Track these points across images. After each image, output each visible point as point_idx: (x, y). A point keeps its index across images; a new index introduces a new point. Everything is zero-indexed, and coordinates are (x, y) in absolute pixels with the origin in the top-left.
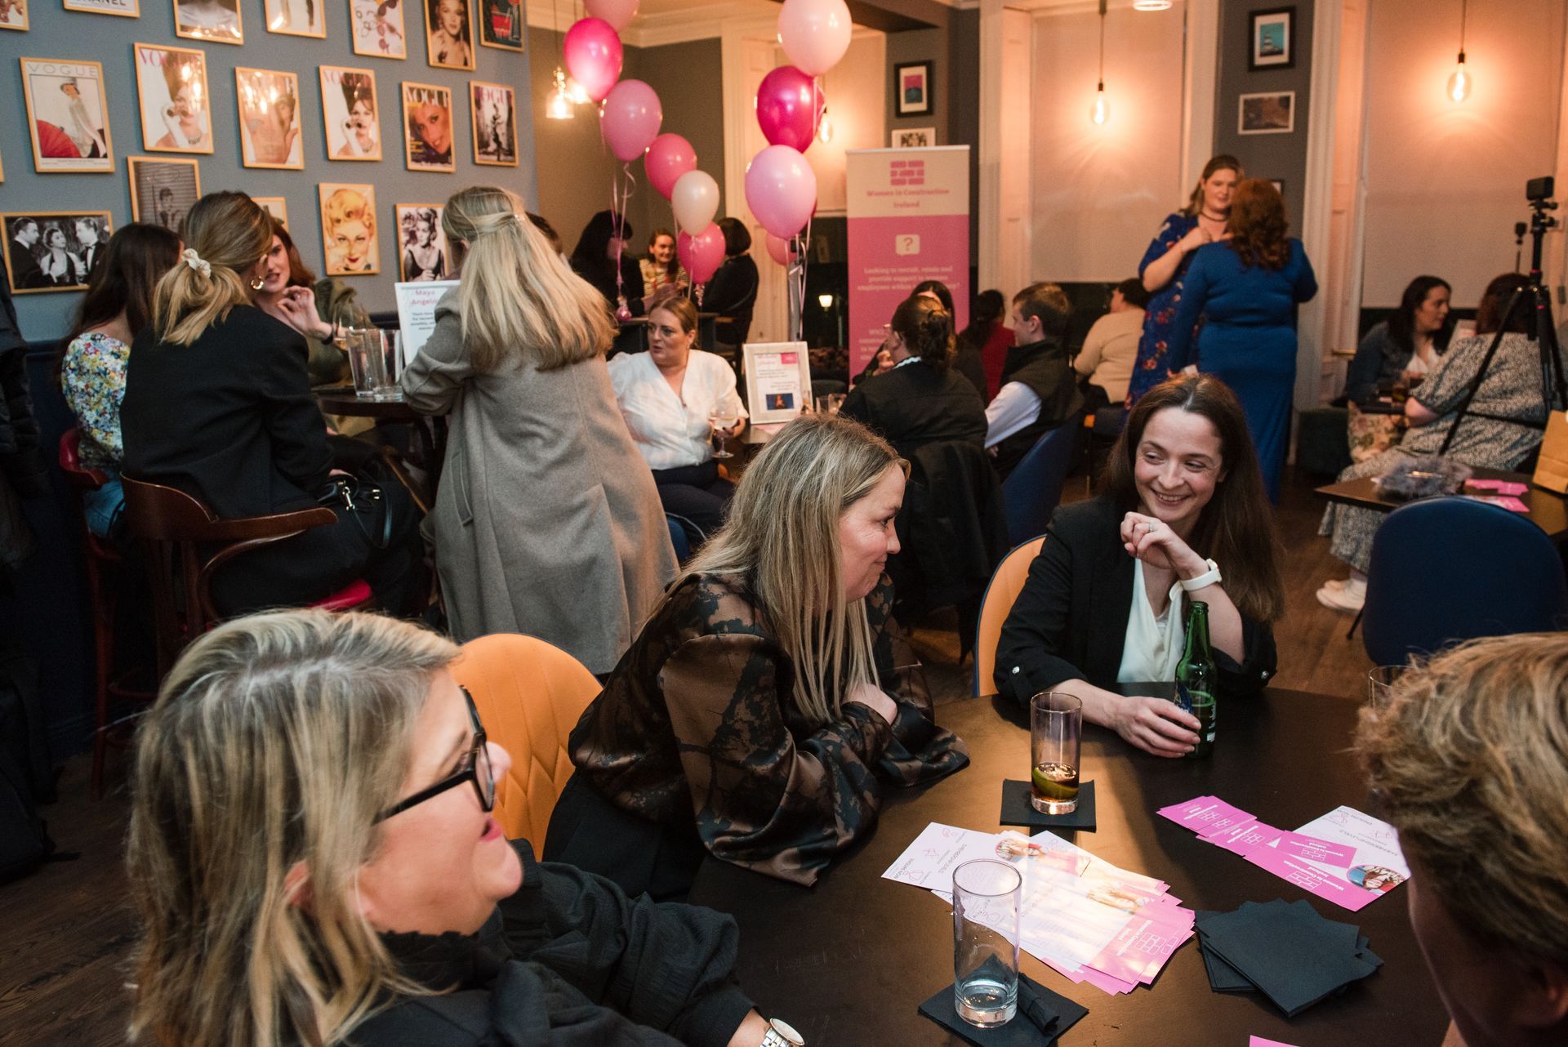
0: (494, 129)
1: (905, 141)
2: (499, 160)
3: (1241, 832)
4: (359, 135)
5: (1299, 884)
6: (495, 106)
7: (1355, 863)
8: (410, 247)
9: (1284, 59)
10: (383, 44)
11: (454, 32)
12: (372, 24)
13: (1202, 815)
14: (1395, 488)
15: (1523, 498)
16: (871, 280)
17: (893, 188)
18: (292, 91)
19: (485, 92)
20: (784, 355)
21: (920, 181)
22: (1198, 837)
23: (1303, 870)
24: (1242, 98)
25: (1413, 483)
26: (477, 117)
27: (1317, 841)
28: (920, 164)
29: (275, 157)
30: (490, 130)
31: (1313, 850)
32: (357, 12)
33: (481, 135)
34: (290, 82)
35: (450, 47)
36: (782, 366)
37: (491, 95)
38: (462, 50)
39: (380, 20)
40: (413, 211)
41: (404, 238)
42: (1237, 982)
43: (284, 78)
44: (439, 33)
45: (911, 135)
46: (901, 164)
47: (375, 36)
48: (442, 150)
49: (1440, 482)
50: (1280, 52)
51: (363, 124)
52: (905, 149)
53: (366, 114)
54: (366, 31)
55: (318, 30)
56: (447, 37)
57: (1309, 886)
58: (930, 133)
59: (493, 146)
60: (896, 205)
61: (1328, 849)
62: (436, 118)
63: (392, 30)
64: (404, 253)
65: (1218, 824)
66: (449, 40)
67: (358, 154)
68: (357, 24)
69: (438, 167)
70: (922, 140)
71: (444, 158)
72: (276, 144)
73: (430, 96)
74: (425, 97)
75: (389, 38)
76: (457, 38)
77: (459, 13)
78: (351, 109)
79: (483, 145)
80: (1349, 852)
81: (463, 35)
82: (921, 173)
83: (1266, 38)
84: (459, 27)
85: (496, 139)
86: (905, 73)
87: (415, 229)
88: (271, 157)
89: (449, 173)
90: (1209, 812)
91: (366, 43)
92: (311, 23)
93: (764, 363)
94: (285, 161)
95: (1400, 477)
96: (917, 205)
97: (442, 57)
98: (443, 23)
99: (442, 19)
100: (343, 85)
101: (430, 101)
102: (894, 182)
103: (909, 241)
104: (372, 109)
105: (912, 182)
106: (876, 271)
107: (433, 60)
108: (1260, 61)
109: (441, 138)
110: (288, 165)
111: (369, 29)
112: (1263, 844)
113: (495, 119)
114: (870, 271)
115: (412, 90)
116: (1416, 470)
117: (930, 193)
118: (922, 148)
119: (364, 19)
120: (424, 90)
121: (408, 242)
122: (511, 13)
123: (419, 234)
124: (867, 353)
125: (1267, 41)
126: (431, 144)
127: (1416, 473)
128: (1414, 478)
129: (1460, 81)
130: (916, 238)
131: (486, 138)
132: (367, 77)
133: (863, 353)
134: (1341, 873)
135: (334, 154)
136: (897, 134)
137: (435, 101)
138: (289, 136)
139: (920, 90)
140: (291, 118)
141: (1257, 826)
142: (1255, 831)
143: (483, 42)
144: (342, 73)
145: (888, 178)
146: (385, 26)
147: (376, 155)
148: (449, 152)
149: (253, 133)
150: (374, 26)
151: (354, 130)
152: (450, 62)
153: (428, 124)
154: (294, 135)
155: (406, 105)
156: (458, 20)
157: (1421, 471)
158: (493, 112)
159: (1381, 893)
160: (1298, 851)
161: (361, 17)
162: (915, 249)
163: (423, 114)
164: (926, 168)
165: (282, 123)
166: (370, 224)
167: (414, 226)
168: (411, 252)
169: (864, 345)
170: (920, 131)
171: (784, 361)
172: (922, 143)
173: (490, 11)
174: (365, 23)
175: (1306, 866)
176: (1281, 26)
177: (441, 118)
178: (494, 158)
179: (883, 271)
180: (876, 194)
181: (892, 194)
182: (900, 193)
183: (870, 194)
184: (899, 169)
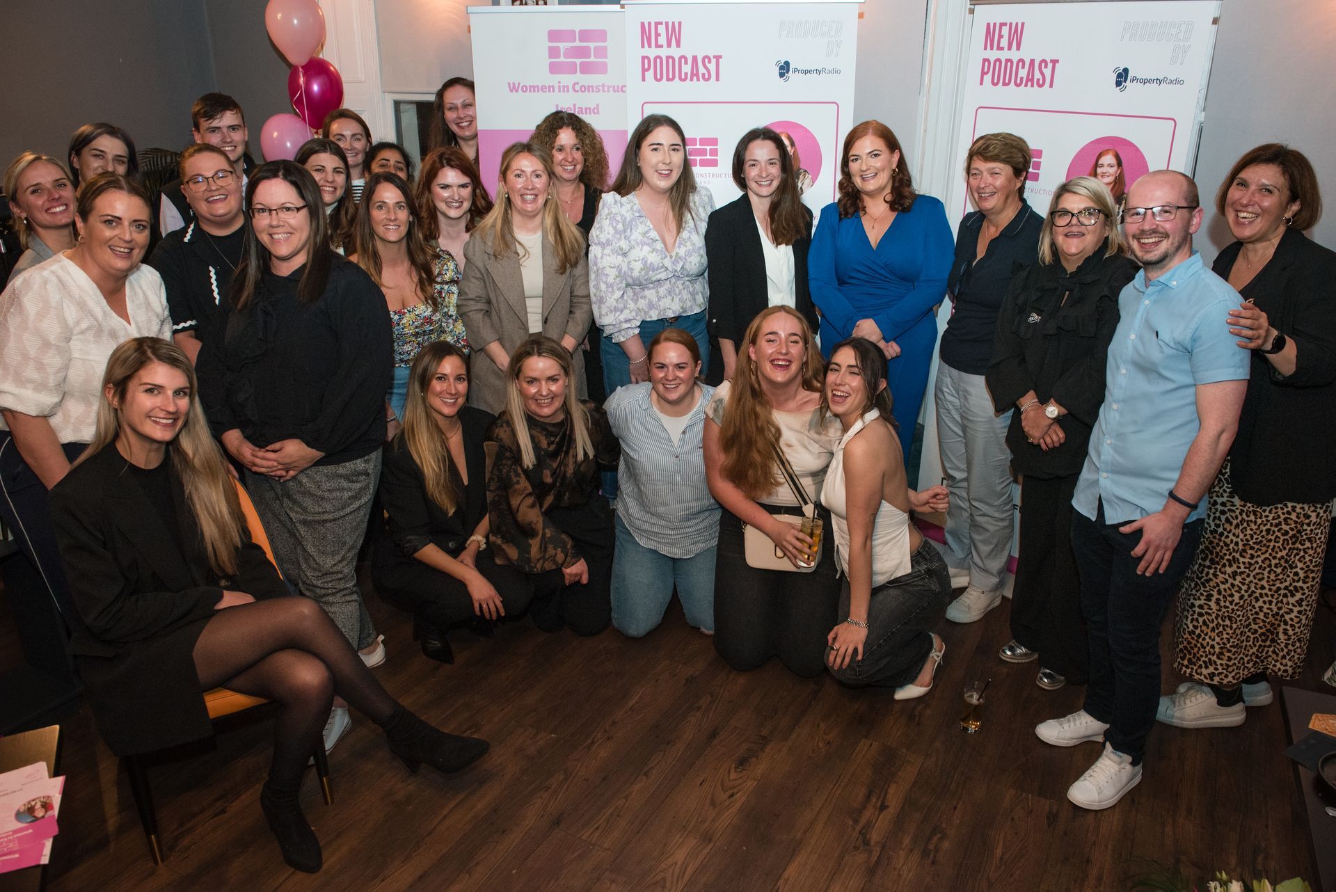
52: (569, 9)
102: (554, 69)
180: (526, 89)
181: (551, 89)
182: (566, 89)
183: (514, 88)
184: (563, 46)
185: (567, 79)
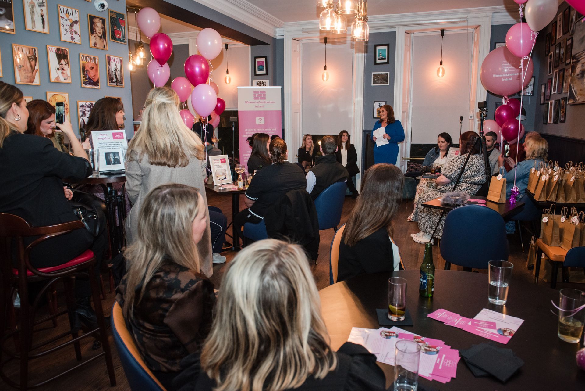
0: (115, 73)
1: (258, 84)
2: (117, 85)
3: (457, 320)
4: (62, 73)
5: (484, 336)
6: (115, 64)
7: (498, 328)
8: (83, 117)
9: (386, 61)
10: (72, 38)
11: (100, 35)
12: (68, 30)
13: (442, 316)
14: (447, 202)
15: (486, 204)
16: (247, 133)
17: (255, 101)
18: (35, 54)
19: (112, 59)
20: (221, 159)
21: (265, 99)
22: (444, 324)
23: (483, 332)
24: (373, 73)
25: (453, 200)
26: (108, 68)
27: (482, 321)
28: (264, 92)
29: (28, 80)
30: (113, 73)
31: (482, 325)
32: (62, 25)
33: (110, 75)
34: (35, 50)
35: (98, 41)
36: (221, 164)
37: (114, 60)
38: (103, 42)
39: (71, 28)
40: (84, 103)
41: (80, 114)
42: (483, 373)
43: (32, 49)
44: (94, 35)
45: (260, 82)
46: (257, 92)
47: (69, 35)
48: (95, 80)
49: (461, 200)
50: (385, 59)
51: (64, 69)
52: (258, 87)
53: (66, 65)
54: (65, 32)
55: (46, 30)
56: (97, 37)
57: (488, 337)
58: (267, 82)
59: (115, 80)
60: (256, 107)
61: (487, 324)
62: (93, 68)
63: (76, 33)
64: (81, 120)
65: (449, 319)
66: (98, 38)
67: (62, 80)
68: (62, 29)
69: (94, 87)
70: (264, 84)
71: (96, 83)
72: (29, 75)
73: (91, 59)
74: (88, 59)
75: (75, 36)
76: (101, 37)
77: (102, 28)
78: (59, 63)
79: (111, 79)
80: (494, 324)
81: (103, 36)
82: (265, 95)
83: (380, 54)
84: (102, 33)
85: (116, 77)
86: (257, 60)
87: (85, 110)
88: (27, 80)
89: (98, 89)
90: (444, 314)
91: (66, 37)
92: (44, 27)
93: (216, 163)
94: (32, 82)
95: (448, 198)
96: (263, 107)
97: (95, 44)
98: (95, 31)
99: (95, 30)
100: (56, 53)
101: (91, 61)
102: (255, 99)
103: (260, 119)
104: (68, 63)
105: (261, 99)
106: (249, 130)
107: (92, 45)
108: (378, 61)
109: (95, 76)
110: (34, 83)
111: (67, 32)
112: (466, 324)
113: (115, 69)
114: (247, 130)
115: (83, 56)
116: (453, 196)
117: (267, 102)
118: (264, 87)
119: (65, 28)
120: (88, 57)
121: (82, 116)
122: (122, 29)
123: (86, 112)
124: (246, 159)
125: (380, 55)
126: (91, 78)
127: (453, 197)
128: (453, 199)
129: (441, 70)
130: (263, 118)
131: (112, 76)
132: (66, 50)
133: (245, 159)
134: (495, 331)
135: (53, 79)
136: (255, 82)
137: (93, 61)
138: (34, 72)
139: (263, 66)
140: (35, 65)
141: (461, 318)
142: (461, 320)
143: (111, 40)
144: (56, 48)
145: (253, 97)
146: (73, 31)
147: (69, 81)
148: (98, 81)
149: (20, 70)
150: (69, 31)
151: (61, 71)
152: (98, 46)
153: (90, 70)
154: (36, 72)
155: (81, 62)
156: (101, 30)
157: (455, 196)
158: (115, 67)
159: (510, 337)
160: (478, 325)
161: (63, 27)
162: (263, 122)
163: (88, 66)
164: (266, 94)
165: (31, 66)
166: (67, 108)
167: (85, 109)
168: (83, 119)
169: (245, 156)
170: (263, 81)
171: (222, 162)
172: (264, 85)
173: (114, 28)
174: (65, 29)
175: (483, 330)
176: (385, 50)
177: (95, 68)
178: (116, 84)
179: (251, 130)
180: (249, 103)
181: (254, 102)
182: (257, 102)
183: (246, 102)
184: (256, 94)
185: (257, 101)
